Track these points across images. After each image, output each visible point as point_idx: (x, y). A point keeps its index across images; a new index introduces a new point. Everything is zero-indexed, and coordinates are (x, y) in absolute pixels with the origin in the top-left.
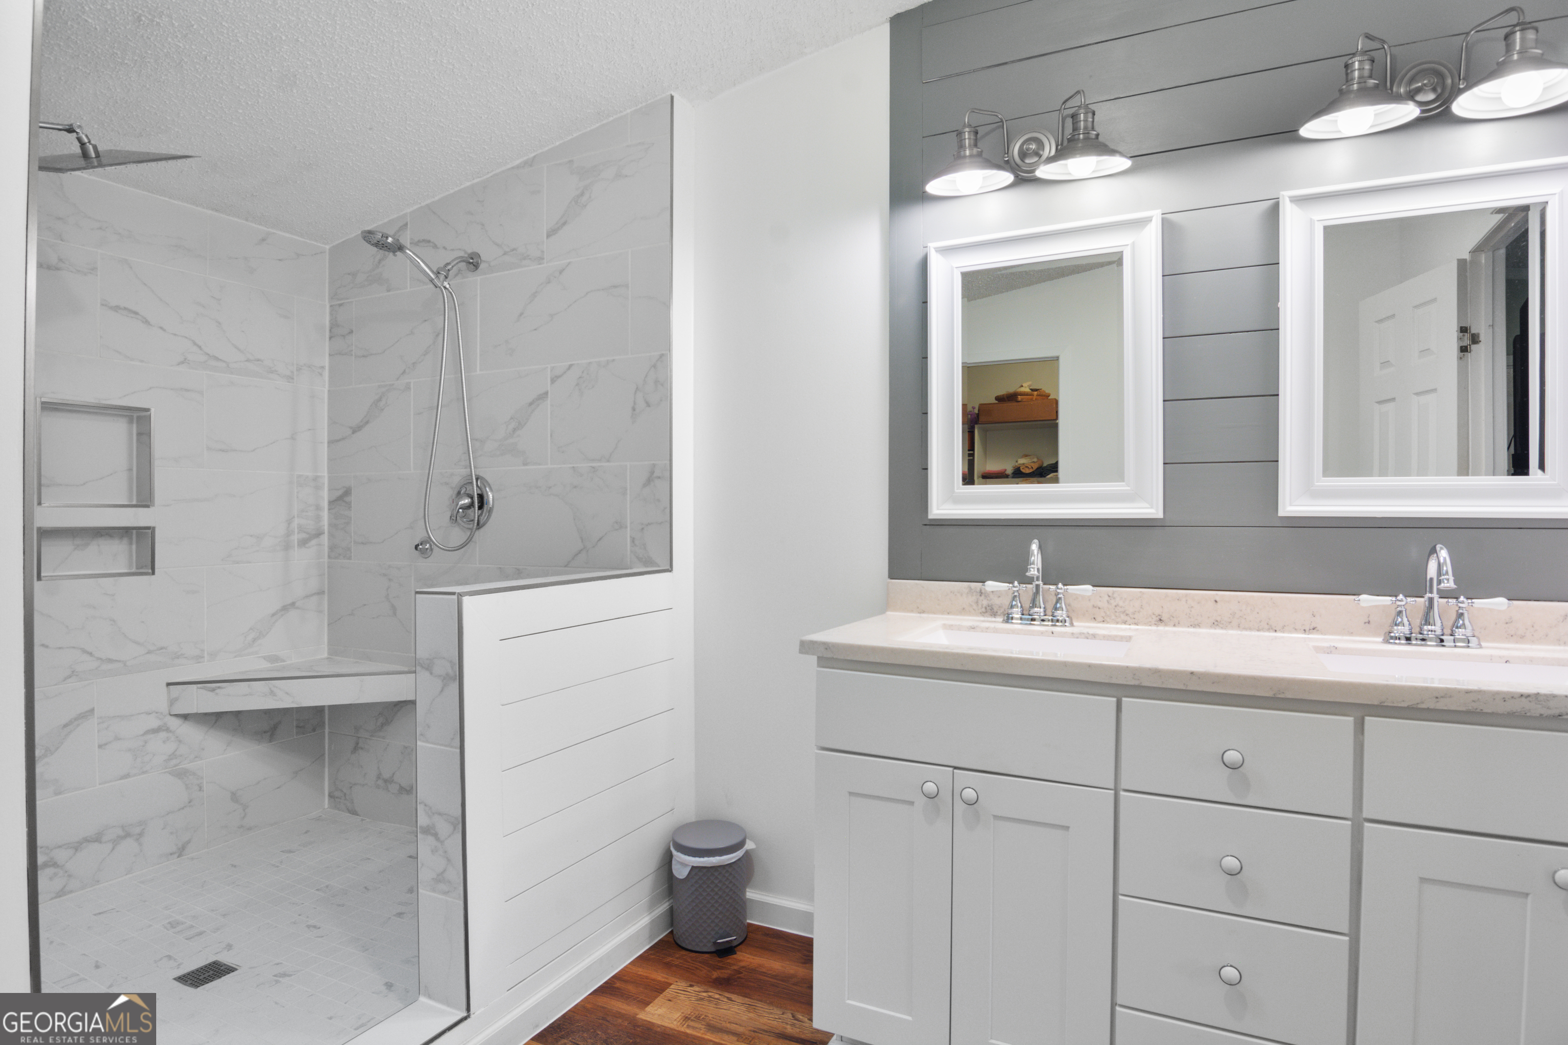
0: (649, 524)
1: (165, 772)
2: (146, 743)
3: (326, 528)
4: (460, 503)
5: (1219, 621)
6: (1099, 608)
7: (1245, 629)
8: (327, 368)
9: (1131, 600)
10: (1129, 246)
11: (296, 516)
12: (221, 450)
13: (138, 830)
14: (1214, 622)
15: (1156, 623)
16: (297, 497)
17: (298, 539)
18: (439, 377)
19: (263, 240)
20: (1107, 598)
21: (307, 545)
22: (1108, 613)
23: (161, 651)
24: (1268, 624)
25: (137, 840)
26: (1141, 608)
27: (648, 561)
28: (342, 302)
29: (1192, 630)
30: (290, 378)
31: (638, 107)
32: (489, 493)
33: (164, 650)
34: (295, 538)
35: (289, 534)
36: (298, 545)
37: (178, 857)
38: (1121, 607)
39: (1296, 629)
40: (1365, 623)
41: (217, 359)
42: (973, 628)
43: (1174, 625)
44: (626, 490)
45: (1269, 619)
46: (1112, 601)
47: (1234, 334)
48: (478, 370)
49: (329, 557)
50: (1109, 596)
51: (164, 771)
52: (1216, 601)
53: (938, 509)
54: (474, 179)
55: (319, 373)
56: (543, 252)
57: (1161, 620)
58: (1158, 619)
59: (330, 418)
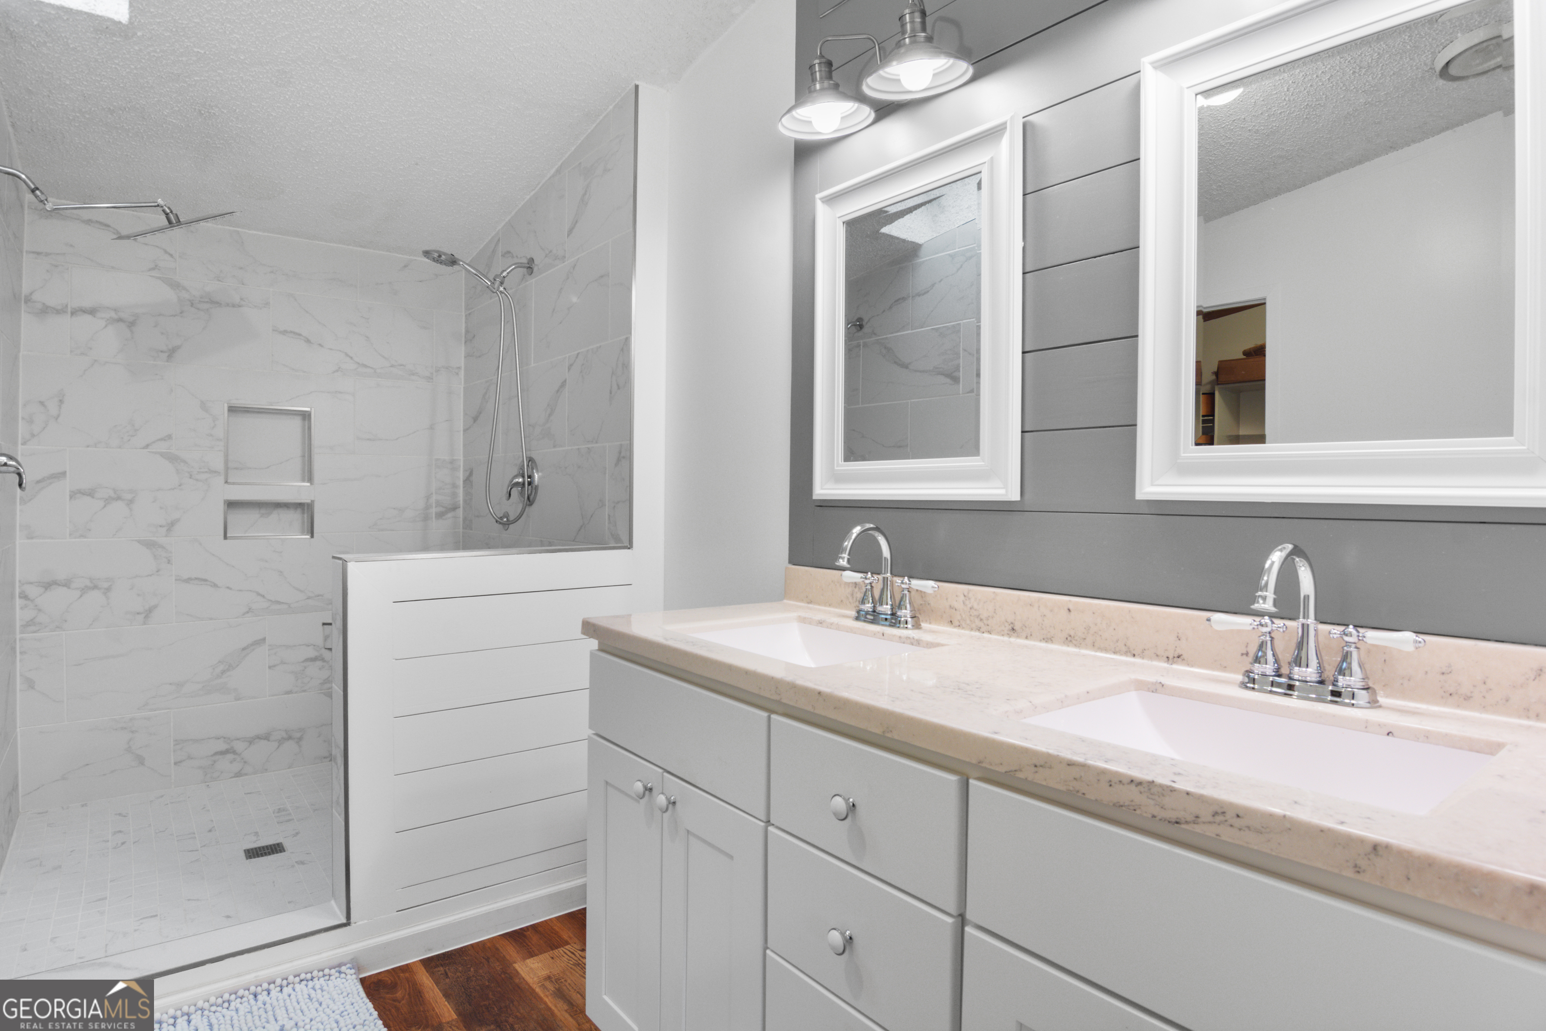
0: (618, 502)
1: (321, 693)
2: (305, 668)
3: (461, 502)
4: (514, 480)
5: (1072, 636)
6: (956, 610)
7: (1101, 649)
8: (463, 368)
9: (985, 602)
10: (986, 164)
11: (434, 493)
12: (368, 439)
13: (298, 735)
14: (1068, 636)
15: (1009, 632)
16: (435, 477)
17: (435, 512)
18: (515, 371)
19: (405, 266)
20: (962, 598)
21: (444, 517)
22: (964, 616)
23: (318, 598)
24: (1125, 645)
25: (297, 742)
26: (995, 612)
27: (617, 539)
28: (470, 311)
29: (1043, 645)
30: (430, 379)
31: (616, 102)
32: (535, 474)
33: (320, 597)
34: (433, 510)
35: (428, 507)
36: (435, 517)
37: (330, 761)
38: (976, 610)
39: (1157, 656)
40: (1242, 654)
41: (365, 366)
42: (820, 623)
43: (1026, 638)
44: (606, 469)
45: (1127, 638)
46: (967, 602)
47: (1099, 258)
48: (532, 363)
49: (463, 528)
50: (965, 596)
51: (319, 692)
52: (1069, 610)
53: (822, 489)
54: (530, 193)
55: (455, 372)
56: (565, 251)
57: (1013, 629)
58: (1010, 627)
59: (464, 411)
